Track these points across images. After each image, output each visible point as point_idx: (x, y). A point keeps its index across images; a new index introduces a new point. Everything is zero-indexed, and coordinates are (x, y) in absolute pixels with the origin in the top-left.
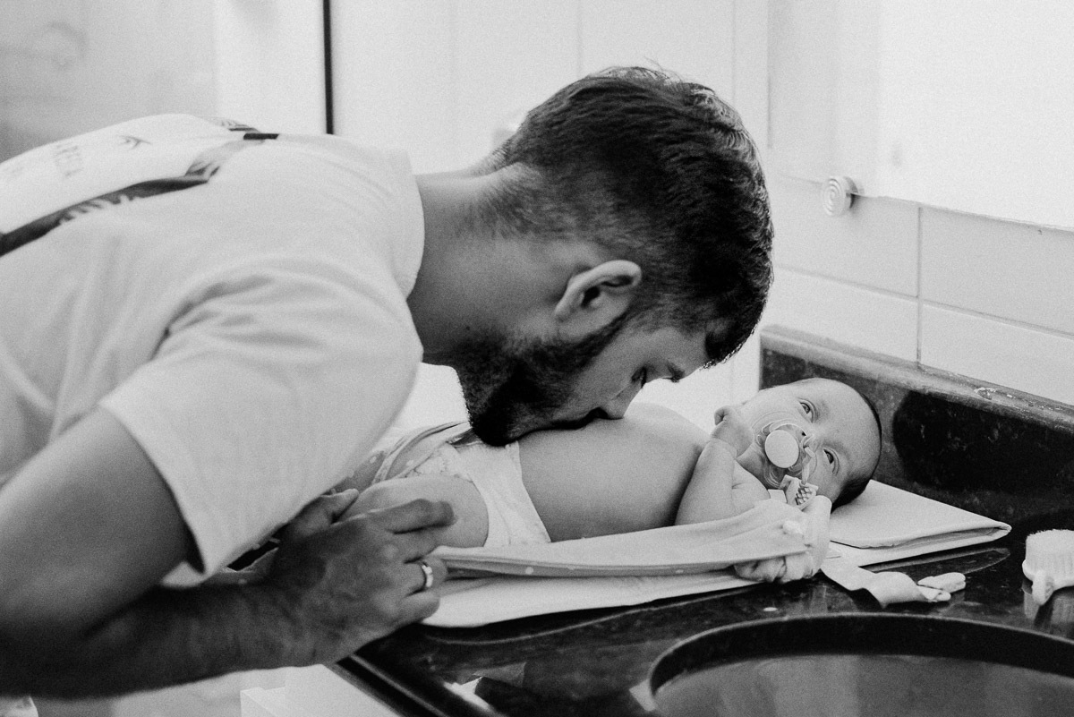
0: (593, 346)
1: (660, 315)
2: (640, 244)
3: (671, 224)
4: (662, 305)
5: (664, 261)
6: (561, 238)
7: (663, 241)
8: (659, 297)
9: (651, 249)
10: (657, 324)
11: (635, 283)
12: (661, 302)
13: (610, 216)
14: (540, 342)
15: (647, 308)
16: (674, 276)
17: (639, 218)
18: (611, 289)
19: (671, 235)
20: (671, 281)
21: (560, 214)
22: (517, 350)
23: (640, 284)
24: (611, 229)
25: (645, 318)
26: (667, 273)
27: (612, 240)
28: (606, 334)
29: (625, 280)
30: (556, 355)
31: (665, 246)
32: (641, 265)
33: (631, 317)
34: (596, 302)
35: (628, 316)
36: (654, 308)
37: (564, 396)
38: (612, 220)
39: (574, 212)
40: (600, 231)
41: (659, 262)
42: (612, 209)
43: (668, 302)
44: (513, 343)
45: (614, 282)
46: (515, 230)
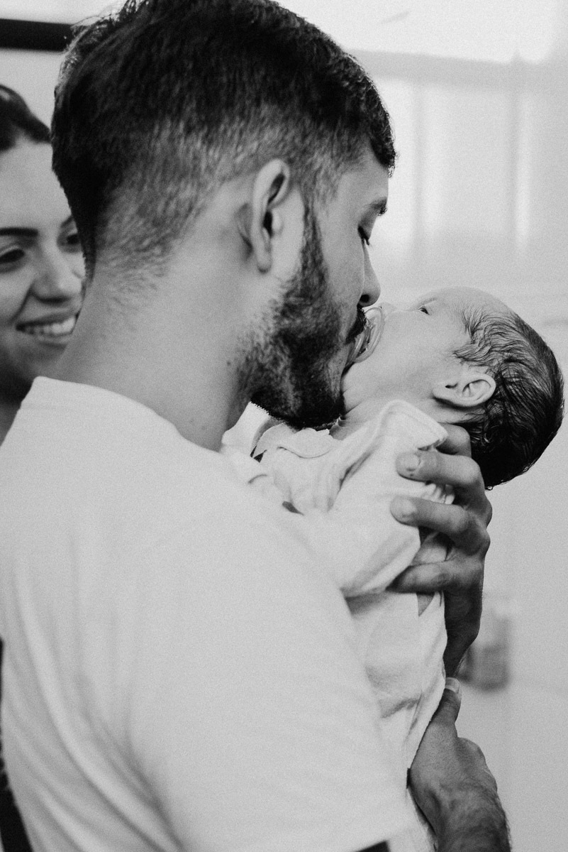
0: (312, 256)
1: (327, 177)
2: (255, 144)
3: (257, 103)
4: (321, 168)
5: (286, 134)
6: (198, 214)
7: (267, 120)
8: (311, 164)
9: (266, 138)
10: (332, 186)
11: (287, 174)
12: (316, 167)
13: (211, 153)
14: (276, 302)
15: (314, 183)
16: (305, 136)
17: (231, 127)
18: (277, 199)
19: (266, 110)
20: (307, 142)
21: (175, 201)
22: (269, 329)
23: (291, 171)
24: (223, 160)
25: (321, 191)
26: (297, 140)
27: (234, 166)
28: (310, 237)
29: (278, 181)
30: (297, 296)
31: (273, 123)
32: (275, 157)
33: (313, 202)
34: (276, 224)
35: (310, 205)
36: (317, 177)
37: (334, 316)
38: (214, 153)
39: (182, 184)
40: (217, 172)
41: (283, 139)
42: (205, 147)
43: (322, 160)
44: (260, 327)
45: (273, 193)
46: (160, 260)
